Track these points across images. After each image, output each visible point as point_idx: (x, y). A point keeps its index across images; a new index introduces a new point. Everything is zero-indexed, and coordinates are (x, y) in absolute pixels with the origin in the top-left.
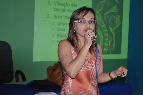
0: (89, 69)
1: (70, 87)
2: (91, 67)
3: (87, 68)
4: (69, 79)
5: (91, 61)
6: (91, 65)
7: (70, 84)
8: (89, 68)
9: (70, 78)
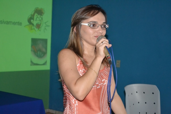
0: (99, 87)
1: (75, 110)
2: (101, 84)
3: (97, 85)
4: (73, 100)
5: (102, 76)
6: (102, 81)
7: (75, 107)
8: (99, 85)
9: (75, 99)
